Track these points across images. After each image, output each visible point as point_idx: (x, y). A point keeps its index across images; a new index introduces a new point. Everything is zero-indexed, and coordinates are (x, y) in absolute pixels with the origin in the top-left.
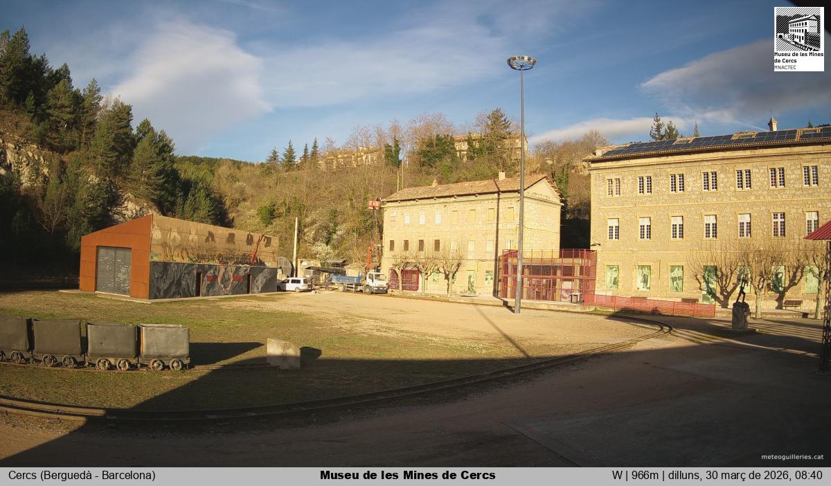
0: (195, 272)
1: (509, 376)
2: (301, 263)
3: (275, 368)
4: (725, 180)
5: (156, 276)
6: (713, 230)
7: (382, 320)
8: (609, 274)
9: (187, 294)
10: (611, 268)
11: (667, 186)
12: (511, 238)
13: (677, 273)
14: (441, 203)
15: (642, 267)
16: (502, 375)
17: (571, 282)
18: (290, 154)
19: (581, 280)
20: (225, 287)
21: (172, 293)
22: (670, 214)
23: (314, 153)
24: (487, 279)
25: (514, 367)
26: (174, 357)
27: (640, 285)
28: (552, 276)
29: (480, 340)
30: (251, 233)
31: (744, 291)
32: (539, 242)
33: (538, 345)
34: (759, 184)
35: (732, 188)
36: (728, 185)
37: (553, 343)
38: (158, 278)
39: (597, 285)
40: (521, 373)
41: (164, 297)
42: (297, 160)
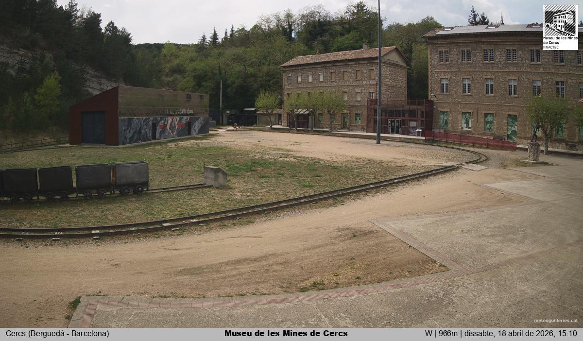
0: (151, 123)
1: (373, 188)
2: (225, 112)
3: (209, 187)
4: (523, 56)
5: (124, 129)
6: (514, 90)
7: (284, 150)
8: (442, 117)
9: (146, 139)
10: (443, 112)
11: (481, 57)
12: (372, 90)
13: (489, 118)
14: (322, 67)
15: (466, 113)
16: (368, 187)
17: (416, 122)
18: (215, 37)
19: (422, 121)
20: (172, 132)
21: (135, 138)
22: (484, 77)
23: (232, 35)
24: (356, 119)
25: (377, 181)
26: (138, 184)
27: (464, 126)
28: (401, 118)
29: (353, 162)
30: (190, 93)
31: (537, 134)
32: (393, 94)
33: (393, 166)
34: (546, 60)
35: (527, 62)
36: (524, 59)
37: (404, 165)
38: (124, 130)
39: (434, 124)
40: (382, 186)
41: (130, 143)
42: (220, 40)
